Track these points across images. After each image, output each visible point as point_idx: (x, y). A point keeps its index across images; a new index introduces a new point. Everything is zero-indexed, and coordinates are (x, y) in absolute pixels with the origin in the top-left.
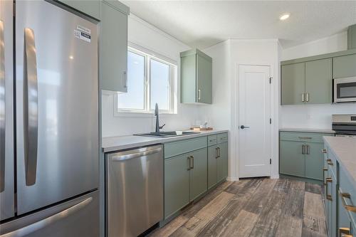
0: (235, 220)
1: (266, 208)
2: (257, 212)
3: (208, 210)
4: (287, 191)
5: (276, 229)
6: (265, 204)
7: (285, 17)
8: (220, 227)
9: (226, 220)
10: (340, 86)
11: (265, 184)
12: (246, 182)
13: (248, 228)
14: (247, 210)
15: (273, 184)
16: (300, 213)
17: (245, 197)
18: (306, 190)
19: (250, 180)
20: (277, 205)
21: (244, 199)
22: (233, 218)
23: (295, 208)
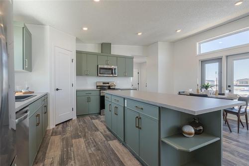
0: (74, 146)
1: (83, 134)
2: (81, 137)
3: (52, 151)
4: (85, 122)
5: (94, 139)
6: (81, 132)
7: (85, 29)
8: (69, 154)
9: (69, 149)
10: (101, 68)
11: (72, 123)
12: (61, 126)
13: (83, 146)
14: (75, 138)
15: (76, 122)
16: (97, 130)
17: (68, 134)
18: (92, 119)
19: (62, 124)
20: (86, 130)
21: (68, 135)
22: (72, 146)
23: (94, 128)
